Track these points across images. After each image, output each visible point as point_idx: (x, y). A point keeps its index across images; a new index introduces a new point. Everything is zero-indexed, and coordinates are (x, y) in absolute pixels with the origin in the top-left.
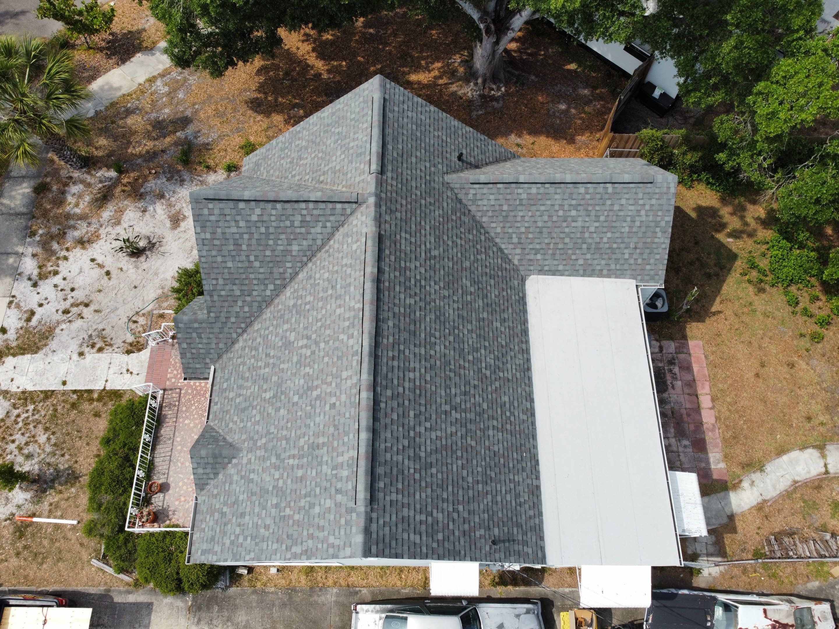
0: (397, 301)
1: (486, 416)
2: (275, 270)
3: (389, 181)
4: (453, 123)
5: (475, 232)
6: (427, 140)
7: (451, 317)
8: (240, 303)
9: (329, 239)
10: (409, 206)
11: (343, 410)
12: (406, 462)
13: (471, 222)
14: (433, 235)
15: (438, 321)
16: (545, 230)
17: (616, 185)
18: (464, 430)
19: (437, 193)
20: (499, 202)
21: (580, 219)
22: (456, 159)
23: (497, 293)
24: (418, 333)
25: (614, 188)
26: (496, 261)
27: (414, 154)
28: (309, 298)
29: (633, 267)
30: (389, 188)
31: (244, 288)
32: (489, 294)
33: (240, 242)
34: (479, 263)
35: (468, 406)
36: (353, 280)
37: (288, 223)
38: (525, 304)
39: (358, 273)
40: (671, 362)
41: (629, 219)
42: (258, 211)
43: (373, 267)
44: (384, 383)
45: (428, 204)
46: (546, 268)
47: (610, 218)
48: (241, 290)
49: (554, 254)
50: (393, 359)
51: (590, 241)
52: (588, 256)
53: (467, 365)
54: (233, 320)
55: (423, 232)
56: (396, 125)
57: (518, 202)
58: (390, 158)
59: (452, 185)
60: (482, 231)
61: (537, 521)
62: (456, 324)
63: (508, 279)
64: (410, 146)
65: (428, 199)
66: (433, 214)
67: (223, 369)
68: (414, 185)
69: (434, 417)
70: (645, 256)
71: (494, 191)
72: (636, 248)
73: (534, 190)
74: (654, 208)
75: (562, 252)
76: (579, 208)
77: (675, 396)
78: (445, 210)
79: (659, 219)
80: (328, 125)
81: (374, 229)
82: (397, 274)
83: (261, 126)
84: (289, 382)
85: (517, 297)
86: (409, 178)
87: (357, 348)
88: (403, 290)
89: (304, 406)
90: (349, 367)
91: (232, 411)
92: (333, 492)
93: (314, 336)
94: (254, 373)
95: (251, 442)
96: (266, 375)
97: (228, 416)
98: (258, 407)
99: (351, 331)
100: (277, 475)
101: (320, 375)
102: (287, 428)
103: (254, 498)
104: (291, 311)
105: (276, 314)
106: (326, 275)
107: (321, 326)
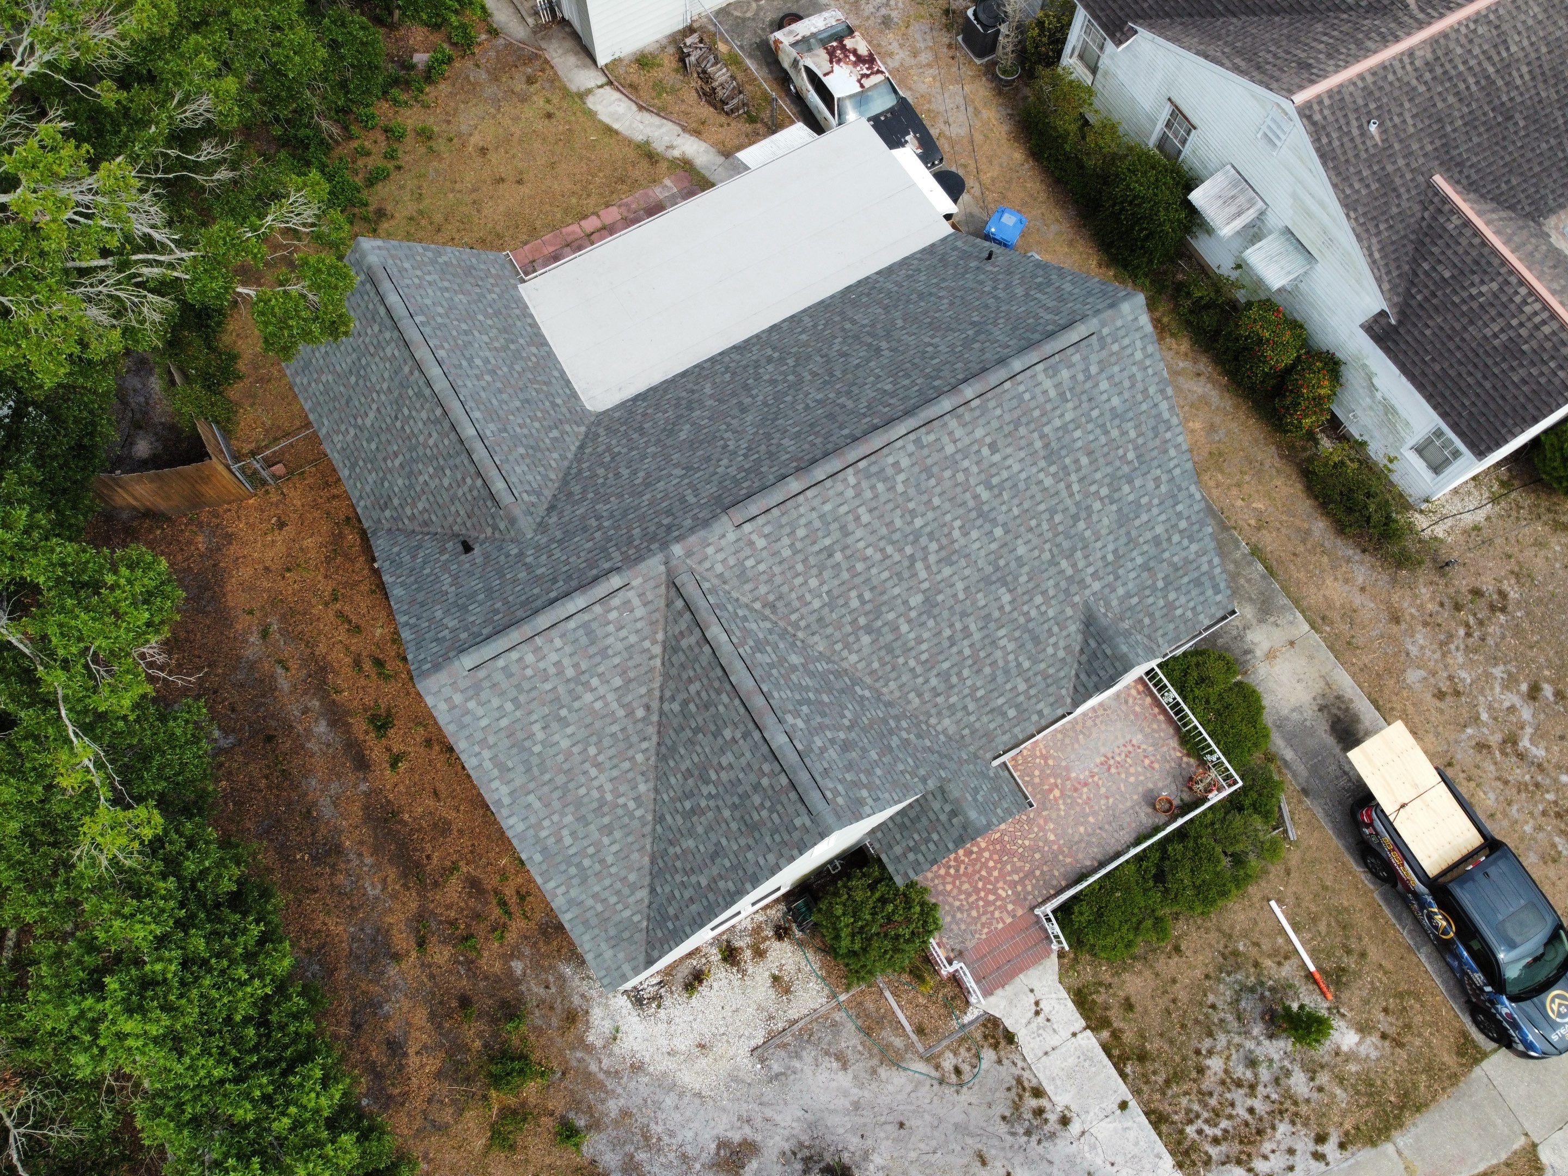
1: (850, 334)
2: (837, 686)
3: (619, 558)
4: (403, 593)
5: (587, 474)
7: (756, 415)
10: (636, 525)
12: (997, 333)
13: (573, 484)
17: (412, 311)
19: (569, 527)
20: (520, 460)
21: (481, 354)
22: (475, 551)
25: (417, 314)
26: (607, 440)
27: (530, 576)
28: (854, 602)
29: (503, 288)
30: (631, 551)
31: (885, 731)
32: (672, 417)
33: (840, 742)
35: (858, 346)
36: (814, 515)
39: (801, 508)
41: (447, 295)
42: (790, 719)
46: (567, 391)
47: (459, 317)
48: (890, 735)
49: (546, 383)
50: (889, 405)
51: (502, 340)
52: (522, 341)
55: (660, 495)
56: (498, 617)
57: (505, 435)
58: (573, 582)
59: (535, 525)
60: (574, 471)
65: (595, 524)
66: (615, 508)
67: (989, 736)
68: (589, 544)
69: (913, 352)
70: (482, 274)
71: (507, 467)
72: (478, 285)
74: (415, 265)
75: (536, 373)
76: (468, 356)
78: (590, 505)
79: (426, 259)
80: (528, 770)
81: (725, 518)
82: (764, 469)
85: (640, 403)
86: (583, 554)
88: (781, 453)
89: (1004, 508)
90: (938, 447)
91: (1043, 666)
92: (1089, 385)
93: (909, 550)
94: (982, 654)
95: (1074, 589)
96: (980, 624)
97: (1051, 671)
98: (1025, 608)
99: (890, 471)
100: (1097, 506)
101: (959, 501)
102: (1039, 525)
103: (1134, 533)
104: (879, 631)
105: (889, 667)
106: (813, 583)
107: (893, 543)
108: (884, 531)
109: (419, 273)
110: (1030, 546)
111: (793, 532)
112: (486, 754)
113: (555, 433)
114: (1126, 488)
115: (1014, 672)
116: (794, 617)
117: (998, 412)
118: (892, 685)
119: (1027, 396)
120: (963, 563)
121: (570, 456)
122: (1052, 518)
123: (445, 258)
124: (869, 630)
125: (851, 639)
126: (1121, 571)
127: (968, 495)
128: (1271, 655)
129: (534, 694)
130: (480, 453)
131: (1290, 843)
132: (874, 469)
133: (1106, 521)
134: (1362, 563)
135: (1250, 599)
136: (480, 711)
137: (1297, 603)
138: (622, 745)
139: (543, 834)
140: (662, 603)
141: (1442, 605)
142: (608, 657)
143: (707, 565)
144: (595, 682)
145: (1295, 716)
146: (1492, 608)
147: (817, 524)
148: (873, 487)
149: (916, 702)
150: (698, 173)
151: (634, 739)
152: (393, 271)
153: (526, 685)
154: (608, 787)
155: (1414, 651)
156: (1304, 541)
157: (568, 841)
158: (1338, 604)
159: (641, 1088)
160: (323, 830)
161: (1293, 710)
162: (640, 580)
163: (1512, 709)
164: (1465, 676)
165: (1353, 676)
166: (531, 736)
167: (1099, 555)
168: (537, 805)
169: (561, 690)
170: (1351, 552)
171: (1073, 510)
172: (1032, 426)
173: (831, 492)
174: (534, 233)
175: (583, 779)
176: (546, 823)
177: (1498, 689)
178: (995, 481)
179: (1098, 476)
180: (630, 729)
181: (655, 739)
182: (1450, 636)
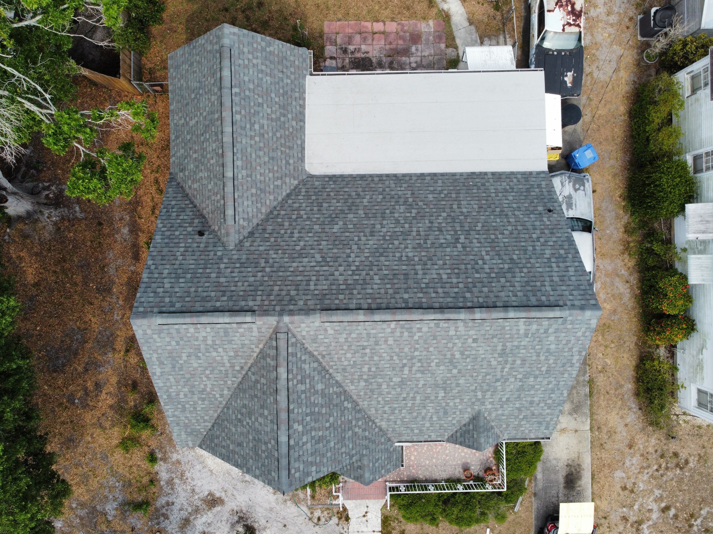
0: (382, 291)
1: (452, 214)
2: (335, 403)
3: (258, 303)
4: (160, 241)
5: (280, 220)
6: (193, 266)
7: (376, 242)
8: (357, 430)
9: (313, 356)
10: (279, 283)
11: (483, 332)
12: (518, 279)
13: (269, 223)
14: (300, 260)
15: (385, 254)
16: (271, 155)
17: (233, 84)
18: (472, 232)
19: (251, 257)
20: (250, 197)
21: (261, 121)
22: (204, 237)
23: (335, 201)
24: (404, 272)
25: (235, 87)
26: (302, 201)
27: (216, 280)
28: (365, 369)
29: (297, 76)
30: (266, 303)
31: (347, 429)
32: (339, 208)
33: (317, 438)
34: (311, 216)
35: (450, 229)
36: (365, 332)
37: (303, 396)
38: (334, 176)
39: (359, 328)
40: (345, 51)
41: (260, 75)
42: (296, 426)
43: (358, 314)
44: (461, 300)
45: (268, 265)
46: (300, 155)
47: (260, 93)
48: (349, 430)
49: (290, 148)
50: (437, 293)
51: (278, 113)
52: (290, 116)
53: (415, 229)
54: (367, 434)
55: (301, 269)
56: (187, 299)
57: (249, 179)
58: (231, 304)
59: (237, 242)
60: (275, 213)
61: (519, 176)
62: (381, 238)
63: (317, 190)
64: (207, 284)
65: (263, 265)
66: (277, 260)
67: (400, 435)
68: (252, 279)
69: (472, 257)
70: (288, 64)
71: (240, 201)
72: (282, 72)
73: (239, 163)
74: (251, 50)
75: (287, 140)
76: (253, 121)
77: (375, 52)
78: (268, 248)
79: (259, 47)
80: (174, 367)
81: (318, 315)
82: (355, 292)
83: (98, 436)
84: (437, 379)
85: (331, 183)
86: (246, 284)
87: (432, 324)
88: (369, 286)
89: (464, 364)
90: (447, 329)
91: (442, 422)
92: (544, 335)
93: (405, 361)
94: (416, 408)
95: (477, 403)
96: (422, 398)
97: (445, 425)
98: (448, 401)
99: (414, 330)
100: (513, 380)
101: (443, 353)
102: (477, 376)
103: (522, 396)
104: (371, 383)
105: (368, 396)
106: (349, 355)
107: (398, 356)
108: (397, 350)
109: (250, 56)
110: (467, 382)
111: (350, 334)
112: (155, 355)
113: (279, 182)
114: (532, 379)
115: (427, 419)
116: (331, 363)
117: (488, 328)
118: (366, 403)
119: (507, 328)
120: (430, 375)
121: (280, 199)
122: (486, 376)
123: (272, 49)
124: (366, 381)
125: (355, 381)
126: (505, 406)
127: (449, 353)
128: (563, 430)
129: (188, 343)
130: (229, 188)
131: (513, 511)
132: (407, 326)
133: (512, 387)
134: (635, 413)
135: (572, 402)
136: (159, 340)
137: (592, 414)
138: (223, 375)
139: (171, 390)
140: (268, 335)
141: (656, 451)
142: (231, 344)
143: (299, 330)
144: (220, 350)
145: (554, 462)
146: (677, 465)
147: (364, 335)
148: (402, 333)
149: (374, 412)
150: (450, 26)
151: (230, 376)
152: (235, 52)
153: (185, 339)
154: (209, 386)
155: (628, 463)
156: (616, 389)
157: (182, 396)
158: (610, 426)
159: (190, 456)
160: (106, 279)
161: (555, 459)
162: (261, 323)
163: (650, 511)
164: (642, 486)
165: (592, 459)
166: (180, 357)
167: (499, 396)
168: (172, 380)
169: (202, 347)
170: (634, 406)
171: (499, 377)
172: (502, 340)
173: (379, 327)
174: (346, 16)
175: (199, 379)
176: (174, 387)
177: (651, 499)
178: (466, 353)
179: (521, 370)
180: (230, 372)
181: (240, 379)
182: (649, 467)
